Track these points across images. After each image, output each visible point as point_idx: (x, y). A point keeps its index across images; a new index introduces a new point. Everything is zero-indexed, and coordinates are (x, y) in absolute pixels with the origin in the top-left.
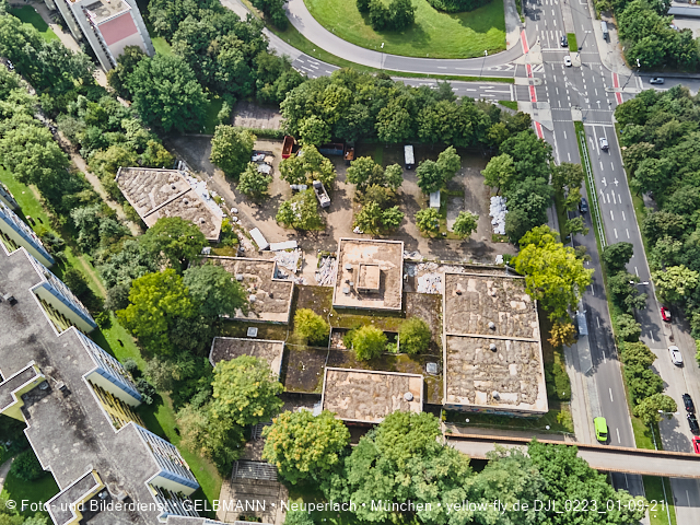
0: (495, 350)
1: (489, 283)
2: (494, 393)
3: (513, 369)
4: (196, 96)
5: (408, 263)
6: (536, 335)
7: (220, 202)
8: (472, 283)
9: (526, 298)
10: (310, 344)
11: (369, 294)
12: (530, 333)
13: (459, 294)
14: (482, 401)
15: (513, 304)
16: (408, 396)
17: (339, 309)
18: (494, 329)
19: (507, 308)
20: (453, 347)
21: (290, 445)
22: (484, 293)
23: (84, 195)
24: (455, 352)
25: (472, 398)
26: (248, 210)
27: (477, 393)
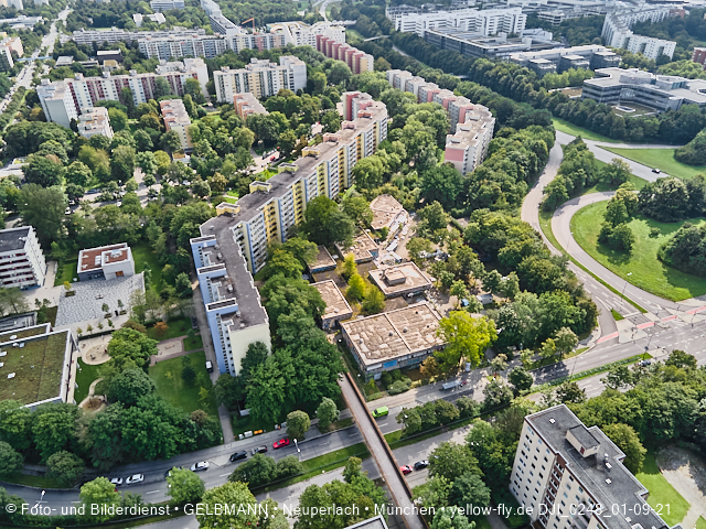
0: (391, 335)
1: (435, 323)
2: (362, 341)
3: (385, 345)
4: (448, 190)
5: (420, 294)
6: (416, 350)
7: (400, 229)
8: (430, 316)
10: (343, 275)
11: (386, 281)
12: (414, 347)
13: (417, 313)
14: (354, 338)
15: (429, 336)
16: (336, 310)
17: (370, 278)
18: (405, 331)
19: (424, 334)
20: (379, 319)
21: (279, 256)
23: (364, 190)
25: (353, 335)
27: (358, 335)
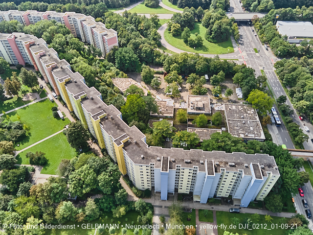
0: (244, 124)
1: (240, 107)
2: (246, 134)
3: (251, 129)
5: (211, 104)
6: (258, 119)
8: (234, 107)
9: (253, 110)
10: (181, 123)
11: (199, 110)
12: (256, 119)
13: (230, 109)
14: (242, 136)
15: (249, 112)
17: (190, 114)
18: (243, 118)
19: (247, 113)
20: (231, 123)
22: (238, 109)
24: (231, 124)
25: (239, 136)
26: (153, 92)
27: (241, 134)
